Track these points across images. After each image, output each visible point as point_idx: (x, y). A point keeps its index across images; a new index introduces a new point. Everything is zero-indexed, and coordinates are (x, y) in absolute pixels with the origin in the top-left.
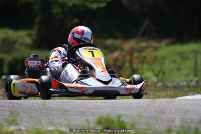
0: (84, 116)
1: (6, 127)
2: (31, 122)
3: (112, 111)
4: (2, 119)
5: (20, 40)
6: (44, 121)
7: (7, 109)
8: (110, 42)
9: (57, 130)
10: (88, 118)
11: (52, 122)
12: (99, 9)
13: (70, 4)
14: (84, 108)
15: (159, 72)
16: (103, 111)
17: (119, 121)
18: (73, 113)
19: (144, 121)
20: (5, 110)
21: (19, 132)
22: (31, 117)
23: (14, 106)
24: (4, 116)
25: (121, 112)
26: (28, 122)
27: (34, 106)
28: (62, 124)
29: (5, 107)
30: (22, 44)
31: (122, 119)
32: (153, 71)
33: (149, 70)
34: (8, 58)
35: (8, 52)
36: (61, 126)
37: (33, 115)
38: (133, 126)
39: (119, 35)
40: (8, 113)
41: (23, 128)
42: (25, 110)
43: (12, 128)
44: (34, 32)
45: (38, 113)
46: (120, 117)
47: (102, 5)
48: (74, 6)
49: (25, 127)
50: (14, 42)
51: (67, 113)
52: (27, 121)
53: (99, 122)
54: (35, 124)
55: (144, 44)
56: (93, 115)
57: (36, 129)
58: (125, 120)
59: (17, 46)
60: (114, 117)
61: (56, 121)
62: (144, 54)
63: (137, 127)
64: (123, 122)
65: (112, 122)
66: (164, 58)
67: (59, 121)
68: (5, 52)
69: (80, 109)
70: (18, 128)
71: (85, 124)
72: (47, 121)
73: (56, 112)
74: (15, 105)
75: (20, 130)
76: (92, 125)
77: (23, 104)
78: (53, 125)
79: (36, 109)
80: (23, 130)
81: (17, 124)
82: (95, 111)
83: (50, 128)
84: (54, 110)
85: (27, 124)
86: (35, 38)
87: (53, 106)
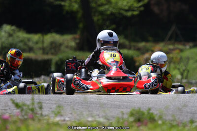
0: (119, 108)
1: (52, 118)
2: (73, 114)
3: (143, 104)
4: (49, 111)
5: (66, 43)
6: (85, 113)
7: (54, 102)
8: (142, 44)
9: (96, 121)
10: (123, 110)
11: (92, 114)
12: (133, 16)
13: (109, 13)
14: (119, 102)
15: (184, 71)
16: (135, 104)
17: (149, 113)
18: (109, 106)
19: (171, 113)
20: (52, 103)
21: (64, 122)
22: (74, 109)
23: (59, 100)
24: (51, 108)
25: (151, 106)
26: (71, 114)
27: (76, 100)
28: (100, 116)
29: (51, 100)
30: (67, 47)
31: (151, 112)
32: (179, 69)
33: (175, 68)
34: (55, 59)
35: (55, 54)
36: (100, 117)
37: (76, 108)
38: (160, 118)
39: (150, 38)
40: (54, 106)
41: (67, 119)
42: (69, 104)
43: (58, 119)
44: (77, 36)
45: (79, 106)
46: (150, 109)
47: (136, 13)
48: (112, 14)
49: (69, 117)
50: (61, 45)
51: (104, 106)
52: (70, 112)
53: (132, 114)
54: (78, 115)
55: (171, 47)
56: (127, 108)
57: (78, 120)
58: (154, 112)
59: (63, 48)
60: (144, 109)
61: (95, 113)
62: (171, 55)
63: (164, 118)
64: (152, 114)
65: (143, 114)
66: (188, 59)
67: (98, 113)
68: (52, 54)
69: (116, 103)
70: (62, 118)
71: (120, 115)
72: (87, 113)
73: (95, 105)
74: (61, 99)
75: (64, 120)
76: (126, 116)
77: (67, 98)
78: (92, 117)
79: (78, 103)
80: (67, 121)
81: (62, 116)
82: (129, 104)
83: (90, 119)
84: (94, 103)
85: (70, 116)
86: (77, 41)
87: (93, 100)
